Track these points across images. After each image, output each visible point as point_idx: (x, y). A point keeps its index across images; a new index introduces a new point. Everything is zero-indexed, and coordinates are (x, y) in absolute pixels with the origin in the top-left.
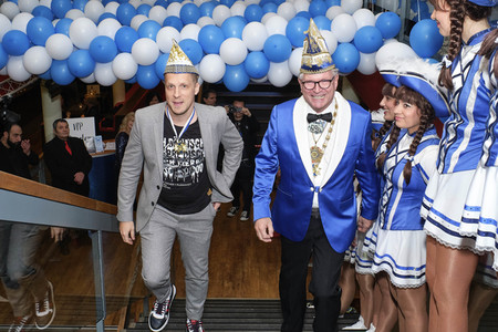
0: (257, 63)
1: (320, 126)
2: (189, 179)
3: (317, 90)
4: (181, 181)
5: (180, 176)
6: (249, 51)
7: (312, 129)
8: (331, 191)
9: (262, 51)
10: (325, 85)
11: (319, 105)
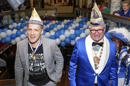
0: (68, 40)
1: (98, 48)
2: (40, 71)
3: (97, 34)
4: (37, 72)
5: (36, 70)
6: (66, 38)
7: (94, 49)
8: (102, 76)
9: (69, 37)
10: (100, 32)
11: (97, 39)
